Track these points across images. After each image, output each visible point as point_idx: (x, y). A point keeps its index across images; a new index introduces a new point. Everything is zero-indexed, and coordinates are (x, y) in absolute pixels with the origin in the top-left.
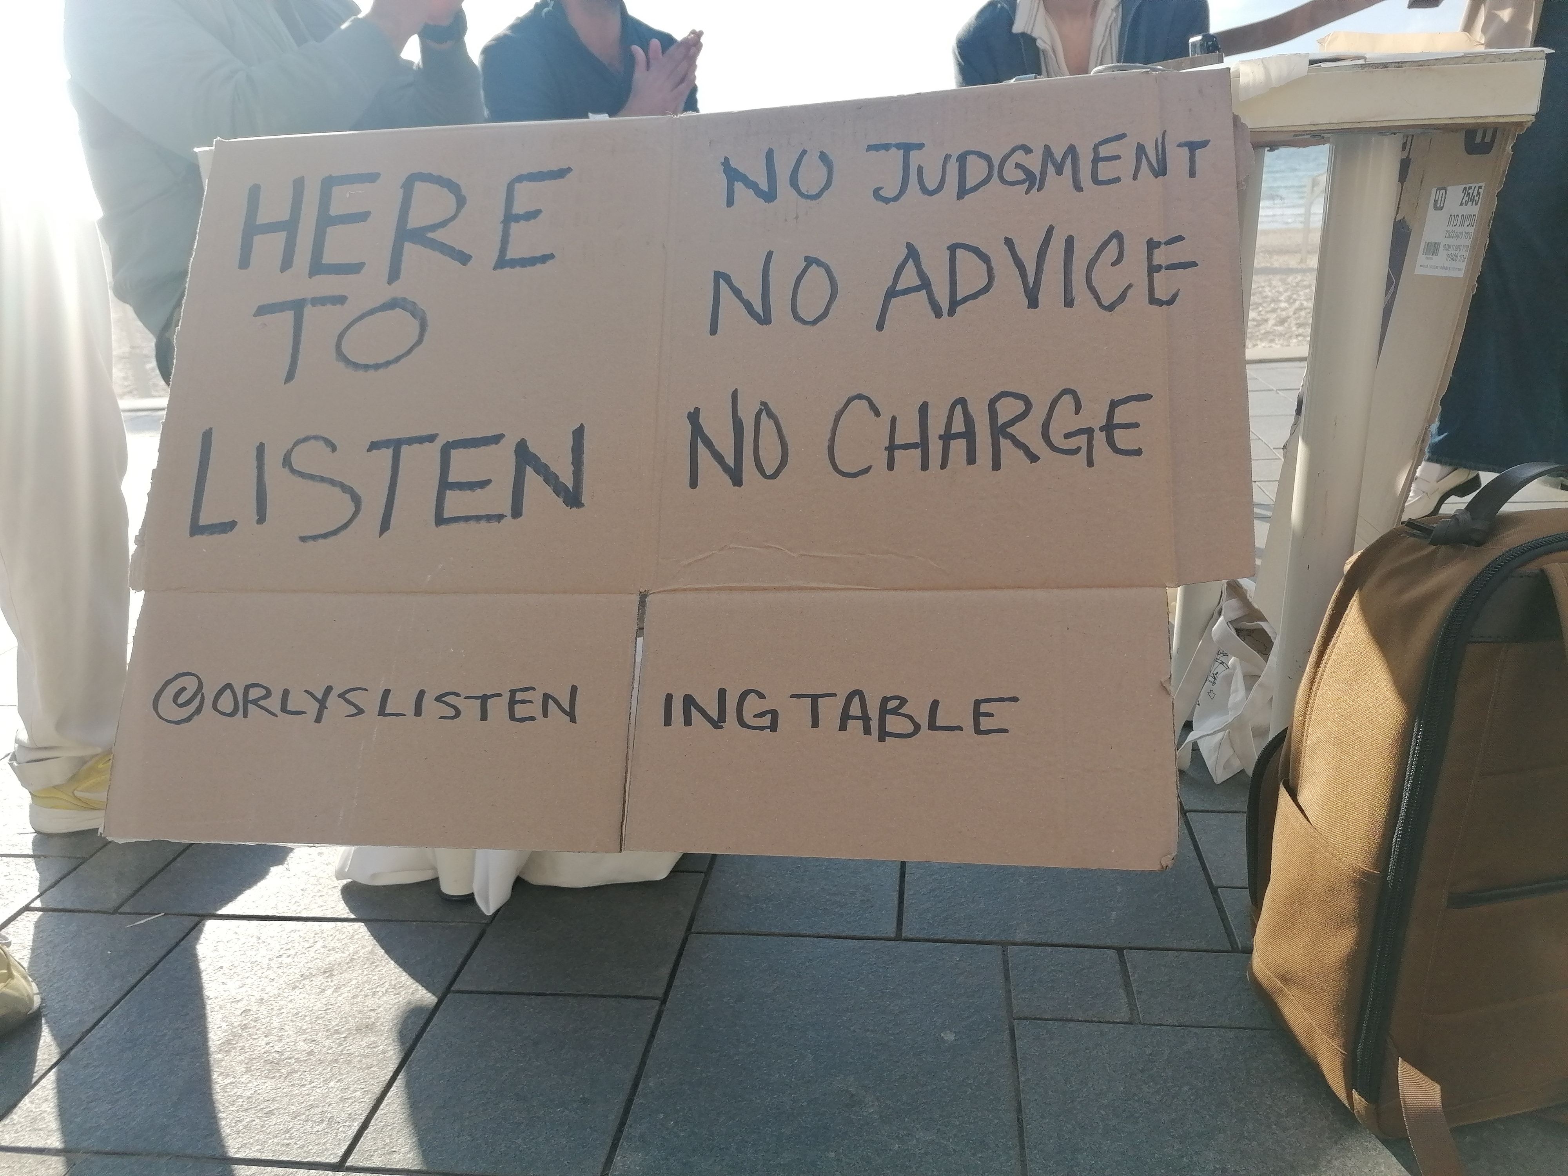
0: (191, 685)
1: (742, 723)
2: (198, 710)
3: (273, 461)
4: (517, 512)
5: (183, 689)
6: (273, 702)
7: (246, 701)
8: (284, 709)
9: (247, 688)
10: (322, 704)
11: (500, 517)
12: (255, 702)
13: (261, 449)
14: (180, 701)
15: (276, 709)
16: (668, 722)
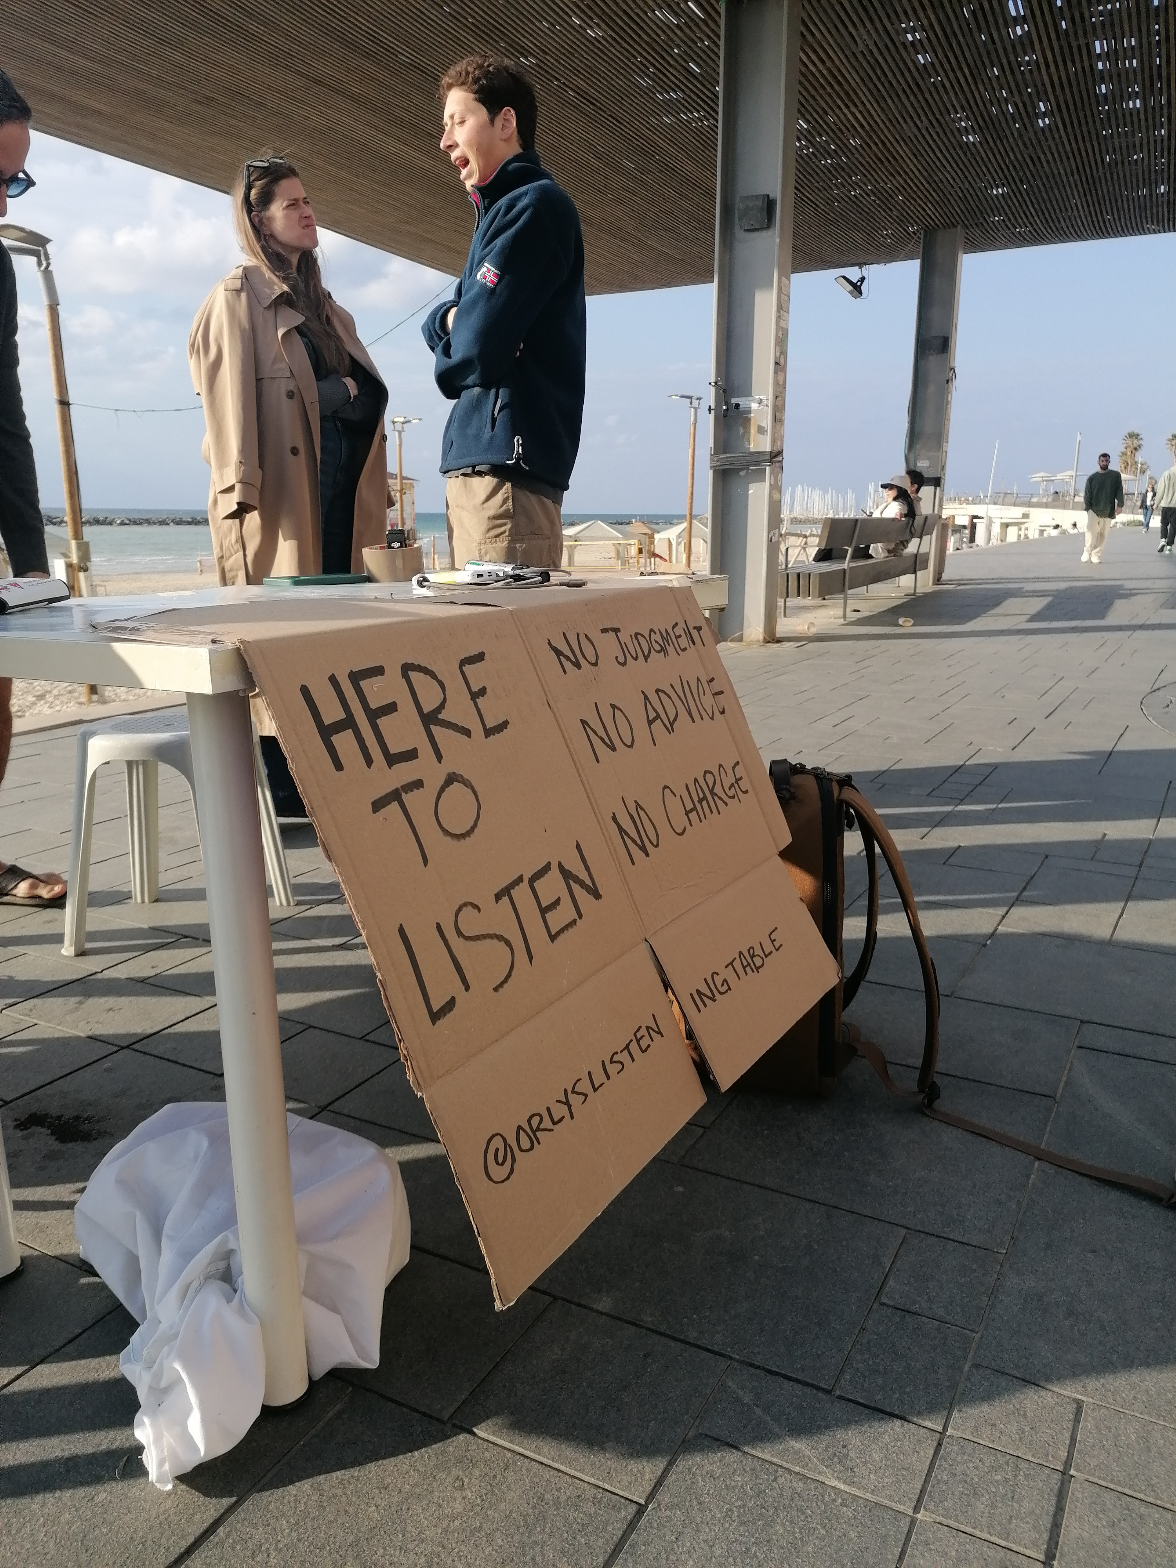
0: (497, 1142)
1: (721, 993)
2: (514, 1160)
3: (451, 935)
4: (580, 916)
5: (497, 1150)
6: (547, 1123)
7: (534, 1132)
8: (554, 1123)
9: (529, 1121)
10: (567, 1103)
11: (574, 921)
12: (538, 1129)
13: (439, 927)
14: (500, 1162)
15: (550, 1126)
16: (699, 1011)
